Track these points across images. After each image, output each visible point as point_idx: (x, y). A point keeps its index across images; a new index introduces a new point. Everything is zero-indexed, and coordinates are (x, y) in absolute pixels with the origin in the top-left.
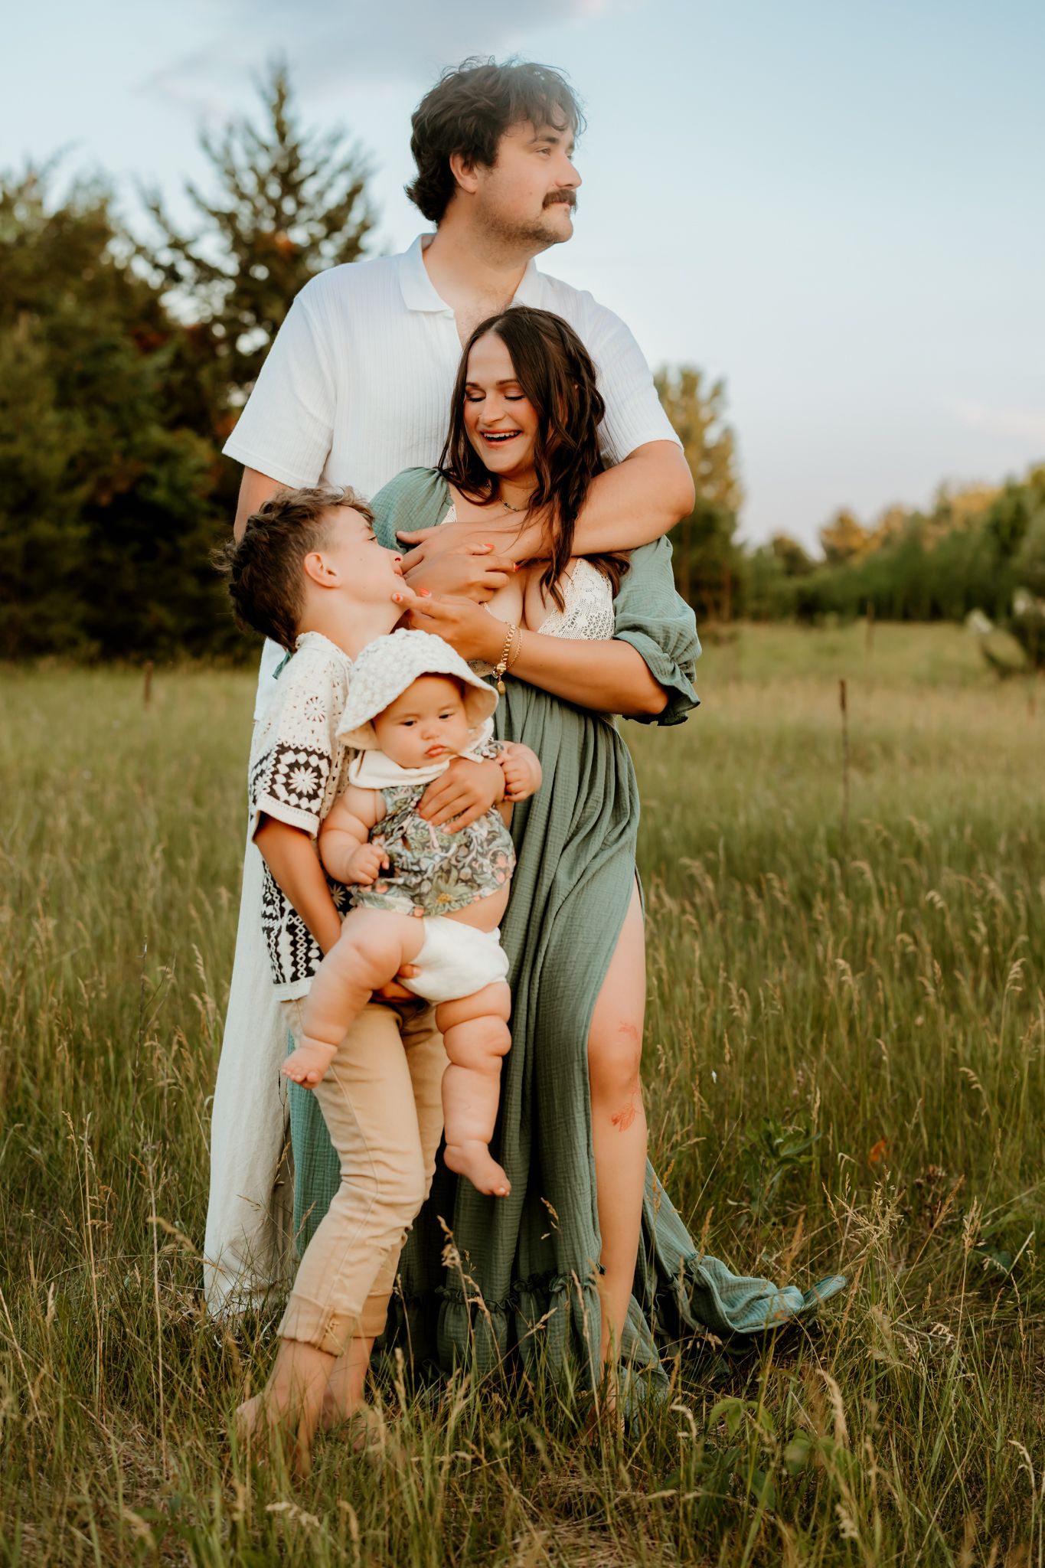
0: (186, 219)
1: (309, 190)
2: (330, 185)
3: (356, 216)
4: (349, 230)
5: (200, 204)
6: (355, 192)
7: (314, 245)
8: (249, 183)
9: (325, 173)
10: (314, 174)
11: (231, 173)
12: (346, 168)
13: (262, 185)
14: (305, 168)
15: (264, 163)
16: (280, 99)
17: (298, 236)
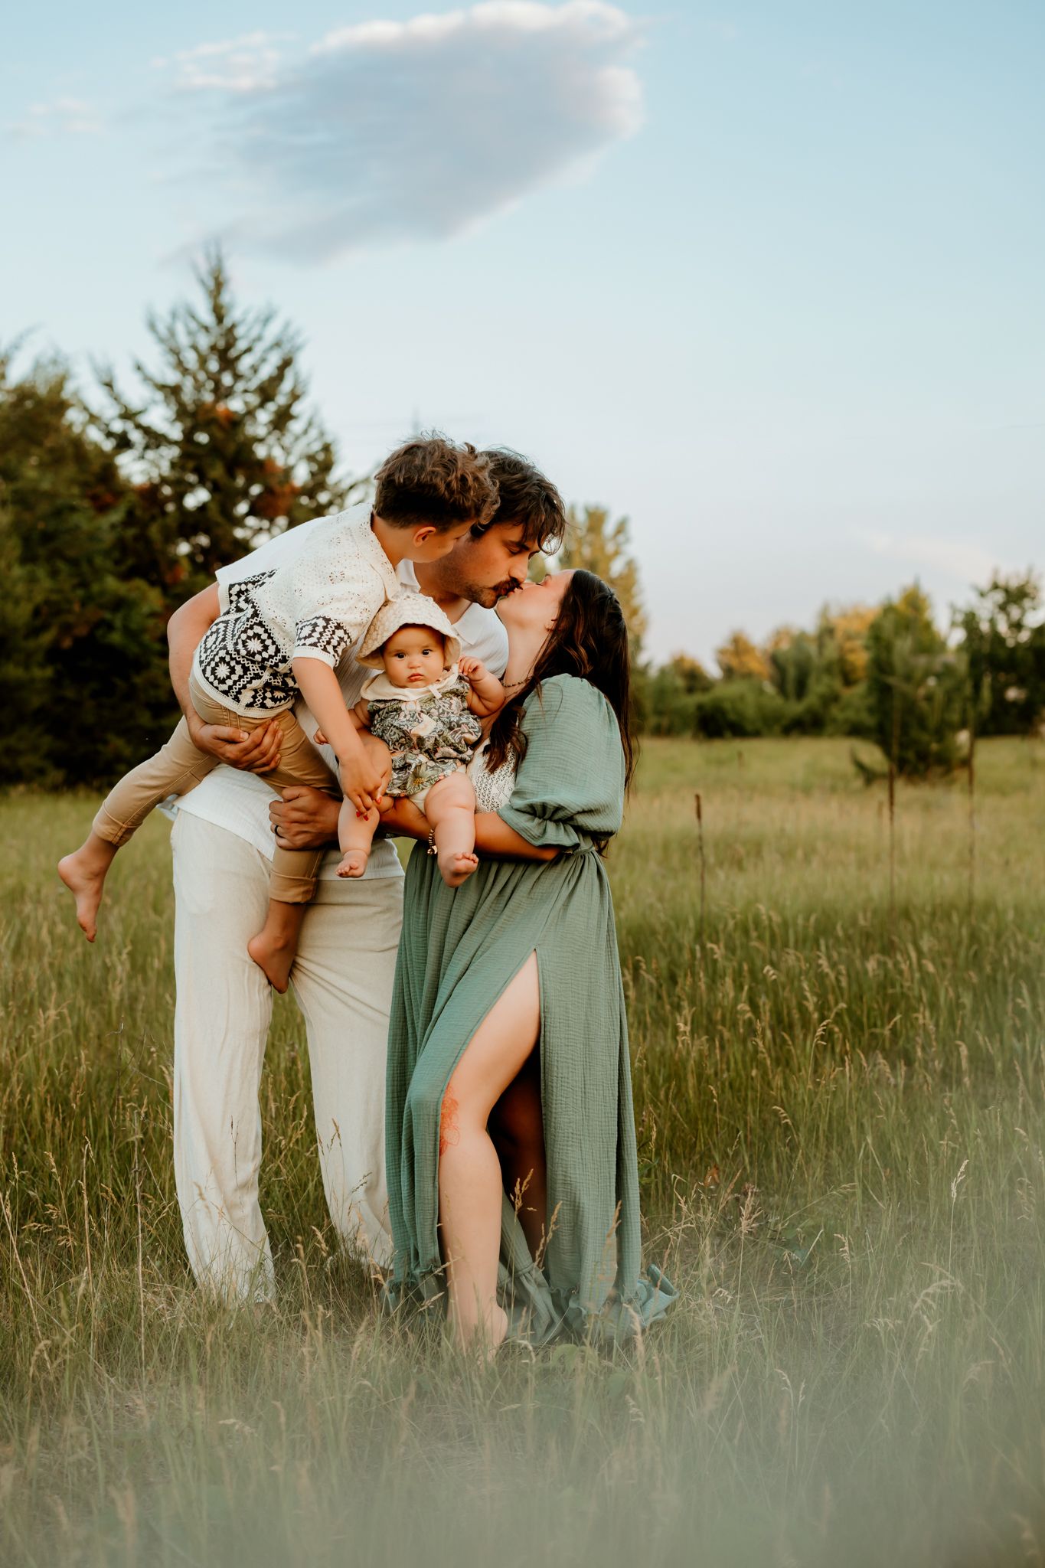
0: (136, 393)
1: (244, 365)
2: (263, 360)
3: (286, 386)
4: (281, 400)
5: (147, 379)
6: (286, 363)
7: (250, 413)
8: (191, 359)
9: (259, 349)
10: (248, 350)
11: (176, 352)
12: (277, 344)
13: (203, 361)
14: (241, 345)
15: (204, 342)
16: (217, 286)
17: (236, 405)
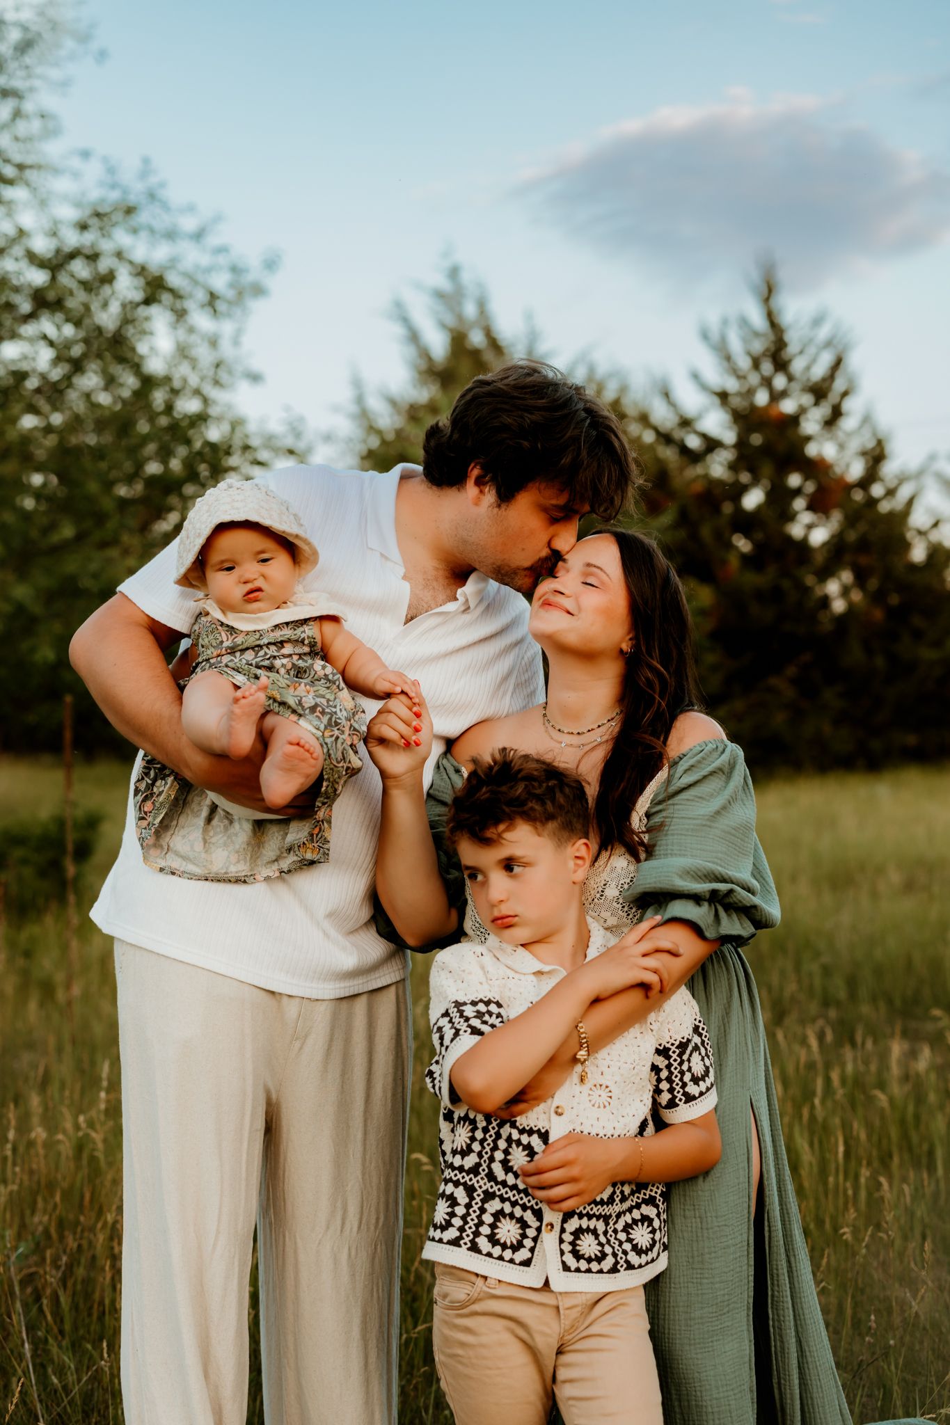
0: (691, 400)
1: (797, 366)
2: (814, 361)
3: (839, 385)
4: (833, 397)
5: (704, 387)
6: (838, 363)
7: (802, 410)
8: (744, 363)
9: (812, 350)
10: (801, 352)
11: (728, 358)
12: (828, 344)
13: (756, 364)
14: (792, 349)
15: (758, 347)
16: (768, 293)
17: (788, 406)
